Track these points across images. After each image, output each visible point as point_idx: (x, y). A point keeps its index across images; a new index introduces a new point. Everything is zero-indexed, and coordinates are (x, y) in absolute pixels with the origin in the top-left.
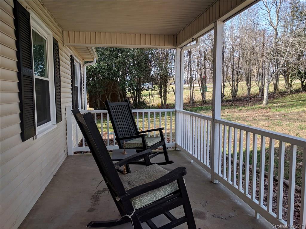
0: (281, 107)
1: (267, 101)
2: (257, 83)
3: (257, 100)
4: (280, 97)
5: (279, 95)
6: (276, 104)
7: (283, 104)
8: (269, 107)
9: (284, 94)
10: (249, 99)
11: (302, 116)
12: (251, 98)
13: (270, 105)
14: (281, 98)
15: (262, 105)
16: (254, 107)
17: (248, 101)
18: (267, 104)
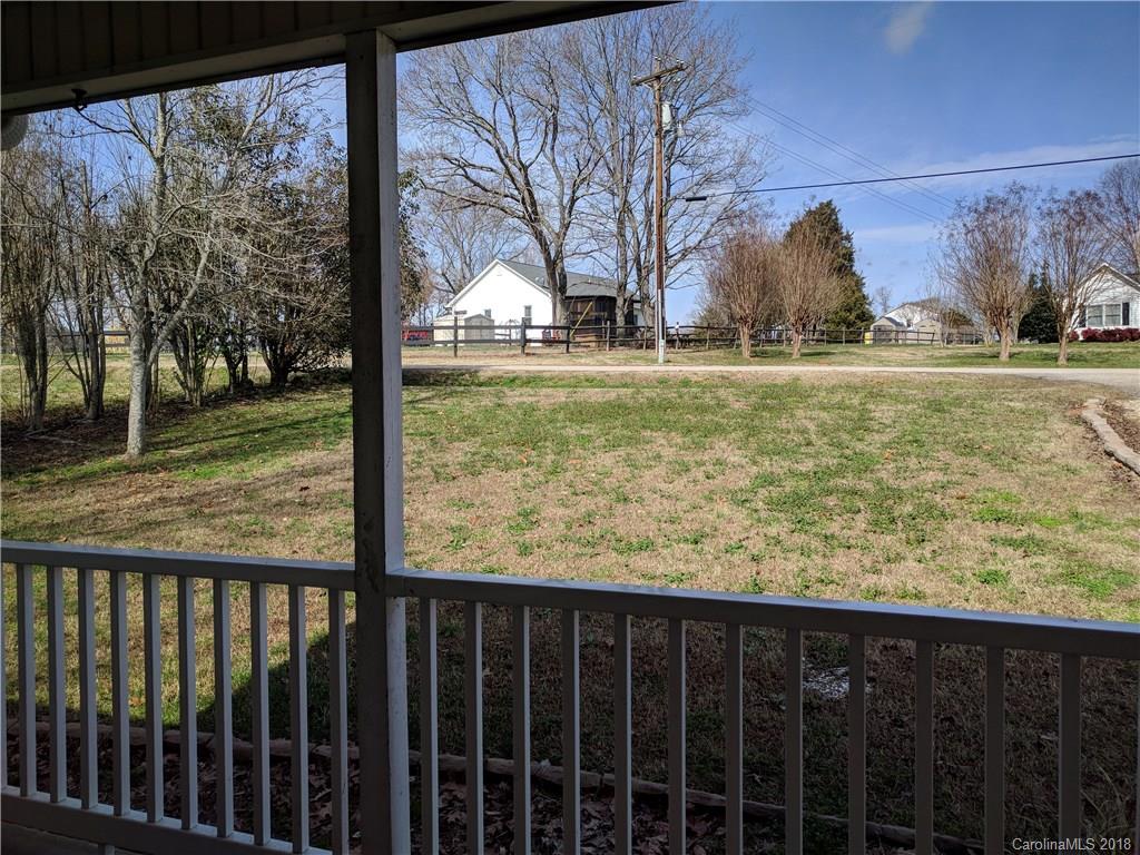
0: (202, 459)
1: (143, 440)
2: (74, 366)
3: (86, 439)
4: (174, 421)
5: (165, 415)
6: (176, 447)
7: (205, 447)
8: (157, 463)
9: (182, 410)
10: (43, 433)
11: (306, 488)
12: (52, 428)
13: (158, 456)
14: (177, 424)
15: (124, 457)
16: (88, 466)
17: (43, 442)
18: (143, 451)
